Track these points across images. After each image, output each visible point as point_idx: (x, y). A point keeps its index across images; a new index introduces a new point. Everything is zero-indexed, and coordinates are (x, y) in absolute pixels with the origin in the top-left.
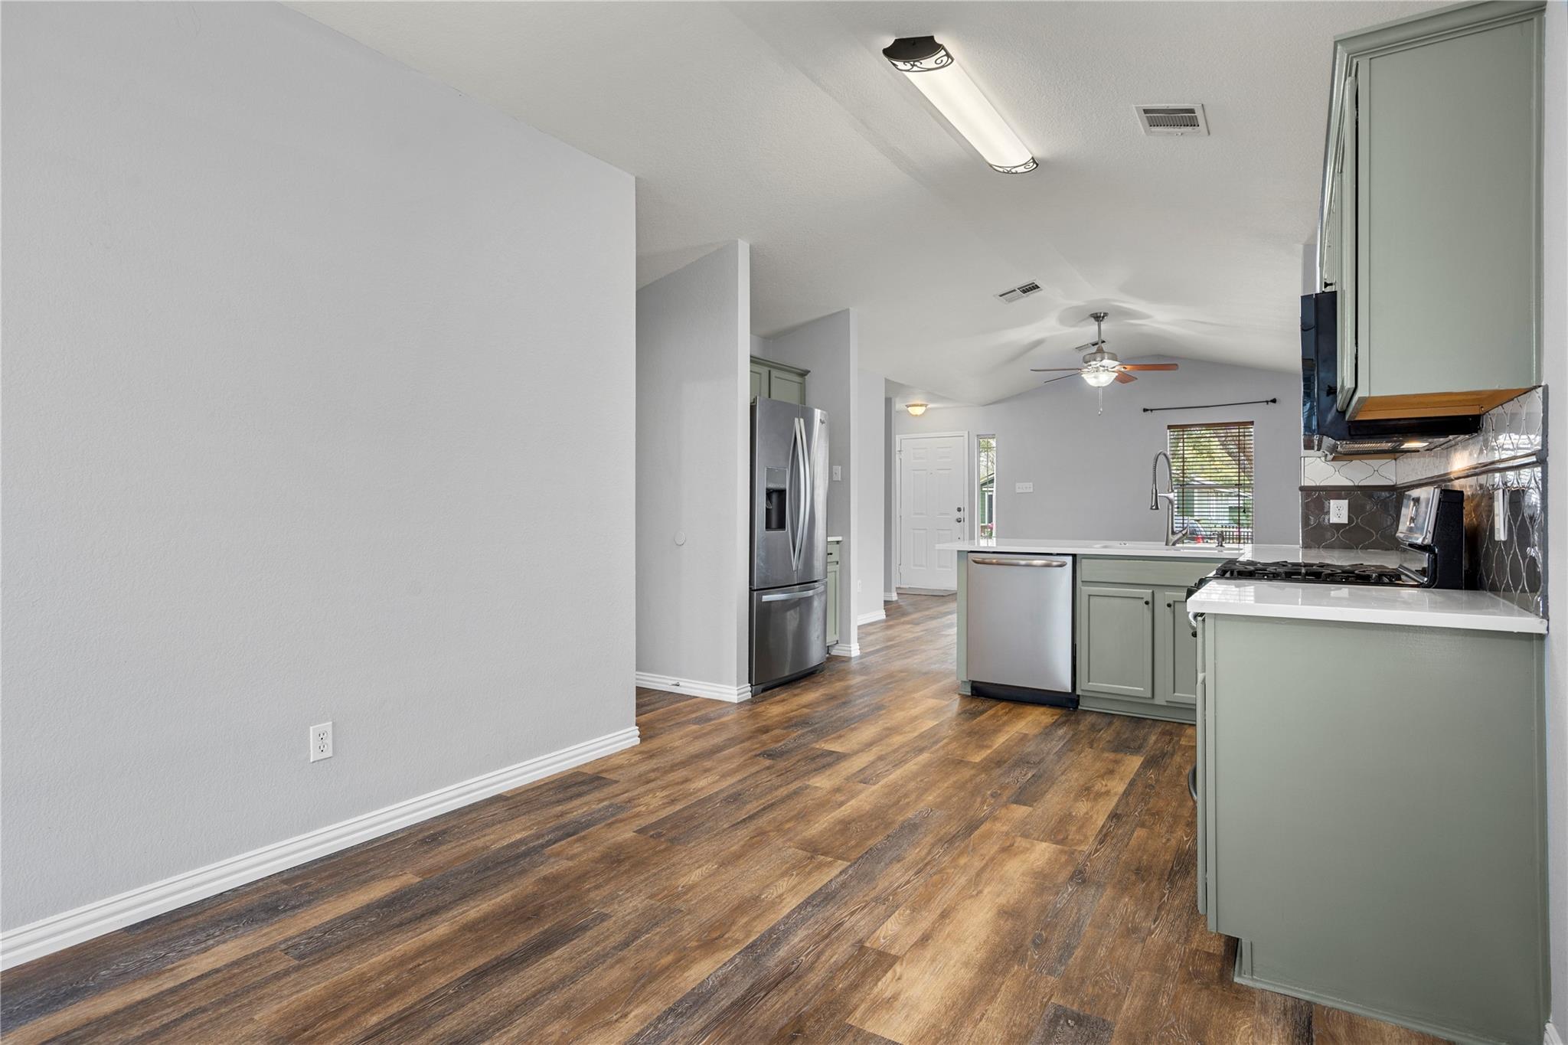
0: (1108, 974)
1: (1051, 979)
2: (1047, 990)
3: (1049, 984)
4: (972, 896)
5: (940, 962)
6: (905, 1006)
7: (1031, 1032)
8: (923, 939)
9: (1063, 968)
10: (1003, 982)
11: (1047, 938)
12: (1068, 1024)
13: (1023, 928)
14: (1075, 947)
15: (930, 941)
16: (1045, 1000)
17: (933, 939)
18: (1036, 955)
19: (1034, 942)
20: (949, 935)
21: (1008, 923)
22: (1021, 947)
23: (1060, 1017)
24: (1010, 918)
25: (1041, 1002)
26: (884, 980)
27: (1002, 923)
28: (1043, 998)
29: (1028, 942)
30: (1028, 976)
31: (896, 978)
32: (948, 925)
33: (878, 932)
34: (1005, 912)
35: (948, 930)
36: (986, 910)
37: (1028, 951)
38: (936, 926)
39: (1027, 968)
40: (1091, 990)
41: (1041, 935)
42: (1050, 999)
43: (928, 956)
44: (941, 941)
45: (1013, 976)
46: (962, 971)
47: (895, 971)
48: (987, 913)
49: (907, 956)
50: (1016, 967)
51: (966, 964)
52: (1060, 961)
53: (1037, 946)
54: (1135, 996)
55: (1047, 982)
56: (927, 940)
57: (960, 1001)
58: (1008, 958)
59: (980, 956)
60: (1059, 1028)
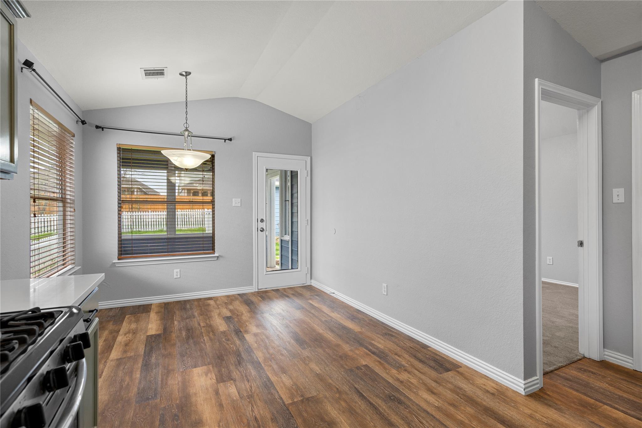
0: (142, 421)
1: (163, 406)
2: (163, 402)
3: (163, 404)
4: (220, 421)
5: (204, 390)
6: (202, 375)
7: (161, 388)
8: (218, 392)
9: (161, 413)
10: (179, 395)
11: (174, 421)
12: (151, 396)
13: (186, 420)
14: (159, 425)
15: (215, 393)
16: (162, 398)
17: (214, 395)
18: (174, 411)
19: (178, 417)
20: (211, 399)
21: (194, 419)
22: (181, 411)
23: (154, 397)
24: (195, 421)
25: (163, 397)
26: (215, 377)
27: (197, 417)
28: (163, 398)
29: (180, 415)
30: (172, 402)
31: (212, 379)
32: (215, 403)
33: (234, 386)
34: (199, 423)
35: (214, 401)
36: (208, 418)
37: (178, 411)
38: (219, 400)
39: (174, 405)
40: (147, 411)
41: (177, 421)
42: (160, 400)
43: (210, 389)
44: (211, 396)
45: (177, 399)
46: (195, 391)
47: (214, 380)
48: (206, 418)
49: (216, 386)
50: (178, 402)
51: (195, 394)
52: (163, 414)
53: (176, 415)
54: (129, 419)
55: (164, 404)
56: (216, 393)
57: (188, 384)
58: (183, 404)
59: (193, 399)
60: (153, 394)
